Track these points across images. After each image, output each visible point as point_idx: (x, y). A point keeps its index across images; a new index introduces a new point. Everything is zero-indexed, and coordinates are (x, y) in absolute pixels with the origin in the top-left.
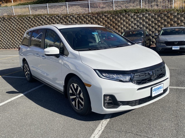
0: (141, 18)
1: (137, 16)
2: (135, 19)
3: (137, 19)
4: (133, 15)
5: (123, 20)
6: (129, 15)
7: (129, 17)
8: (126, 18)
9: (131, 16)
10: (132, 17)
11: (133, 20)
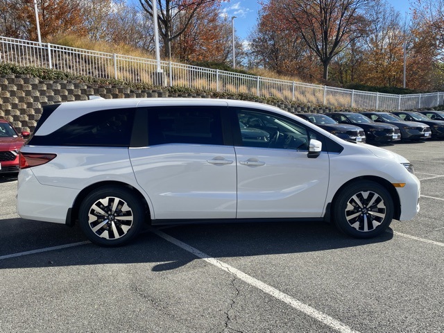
0: (59, 93)
1: (49, 86)
2: (42, 93)
3: (50, 93)
4: (37, 81)
5: (11, 91)
6: (26, 81)
7: (28, 87)
8: (20, 87)
9: (31, 85)
10: (35, 87)
11: (38, 94)
